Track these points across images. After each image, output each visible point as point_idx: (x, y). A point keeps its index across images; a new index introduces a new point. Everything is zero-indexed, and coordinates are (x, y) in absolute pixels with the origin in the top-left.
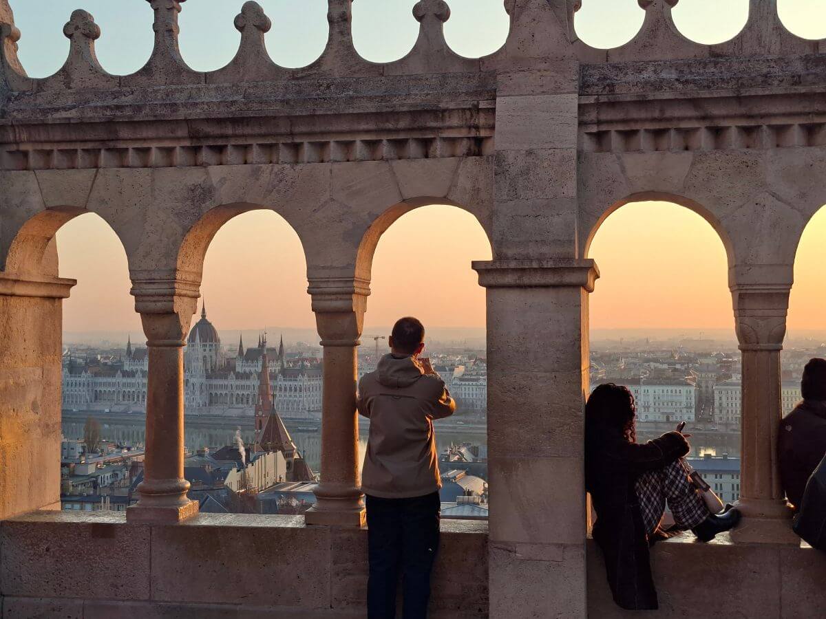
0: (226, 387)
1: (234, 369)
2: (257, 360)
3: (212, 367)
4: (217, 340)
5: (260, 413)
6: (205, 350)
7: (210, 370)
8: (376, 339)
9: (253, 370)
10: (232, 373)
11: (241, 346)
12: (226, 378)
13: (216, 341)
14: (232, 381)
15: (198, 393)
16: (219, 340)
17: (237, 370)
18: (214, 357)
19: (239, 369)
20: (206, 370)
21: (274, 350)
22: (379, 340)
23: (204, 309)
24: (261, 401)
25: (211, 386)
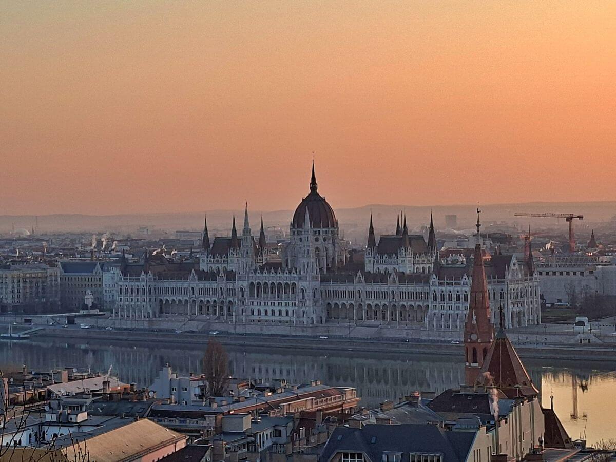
0: (351, 294)
1: (361, 266)
2: (397, 254)
3: (327, 265)
4: (335, 224)
5: (474, 337)
6: (317, 240)
7: (325, 270)
8: (569, 219)
9: (390, 268)
10: (359, 273)
11: (371, 232)
12: (351, 281)
13: (332, 226)
14: (359, 285)
15: (309, 303)
16: (337, 224)
17: (367, 269)
18: (331, 250)
19: (369, 268)
20: (321, 269)
21: (421, 238)
22: (576, 221)
23: (313, 178)
24: (474, 318)
25: (328, 293)
